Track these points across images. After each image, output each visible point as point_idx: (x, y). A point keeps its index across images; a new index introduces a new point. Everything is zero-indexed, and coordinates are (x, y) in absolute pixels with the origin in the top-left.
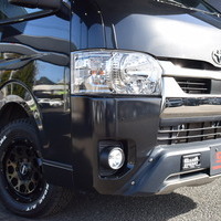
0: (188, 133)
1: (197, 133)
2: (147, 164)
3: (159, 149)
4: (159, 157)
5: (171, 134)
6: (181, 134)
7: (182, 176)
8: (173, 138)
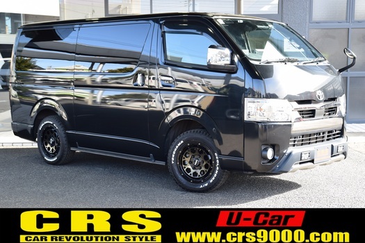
0: (302, 140)
1: (306, 140)
2: (285, 157)
3: (290, 149)
4: (290, 154)
5: (295, 141)
6: (299, 141)
7: (300, 163)
8: (296, 143)
